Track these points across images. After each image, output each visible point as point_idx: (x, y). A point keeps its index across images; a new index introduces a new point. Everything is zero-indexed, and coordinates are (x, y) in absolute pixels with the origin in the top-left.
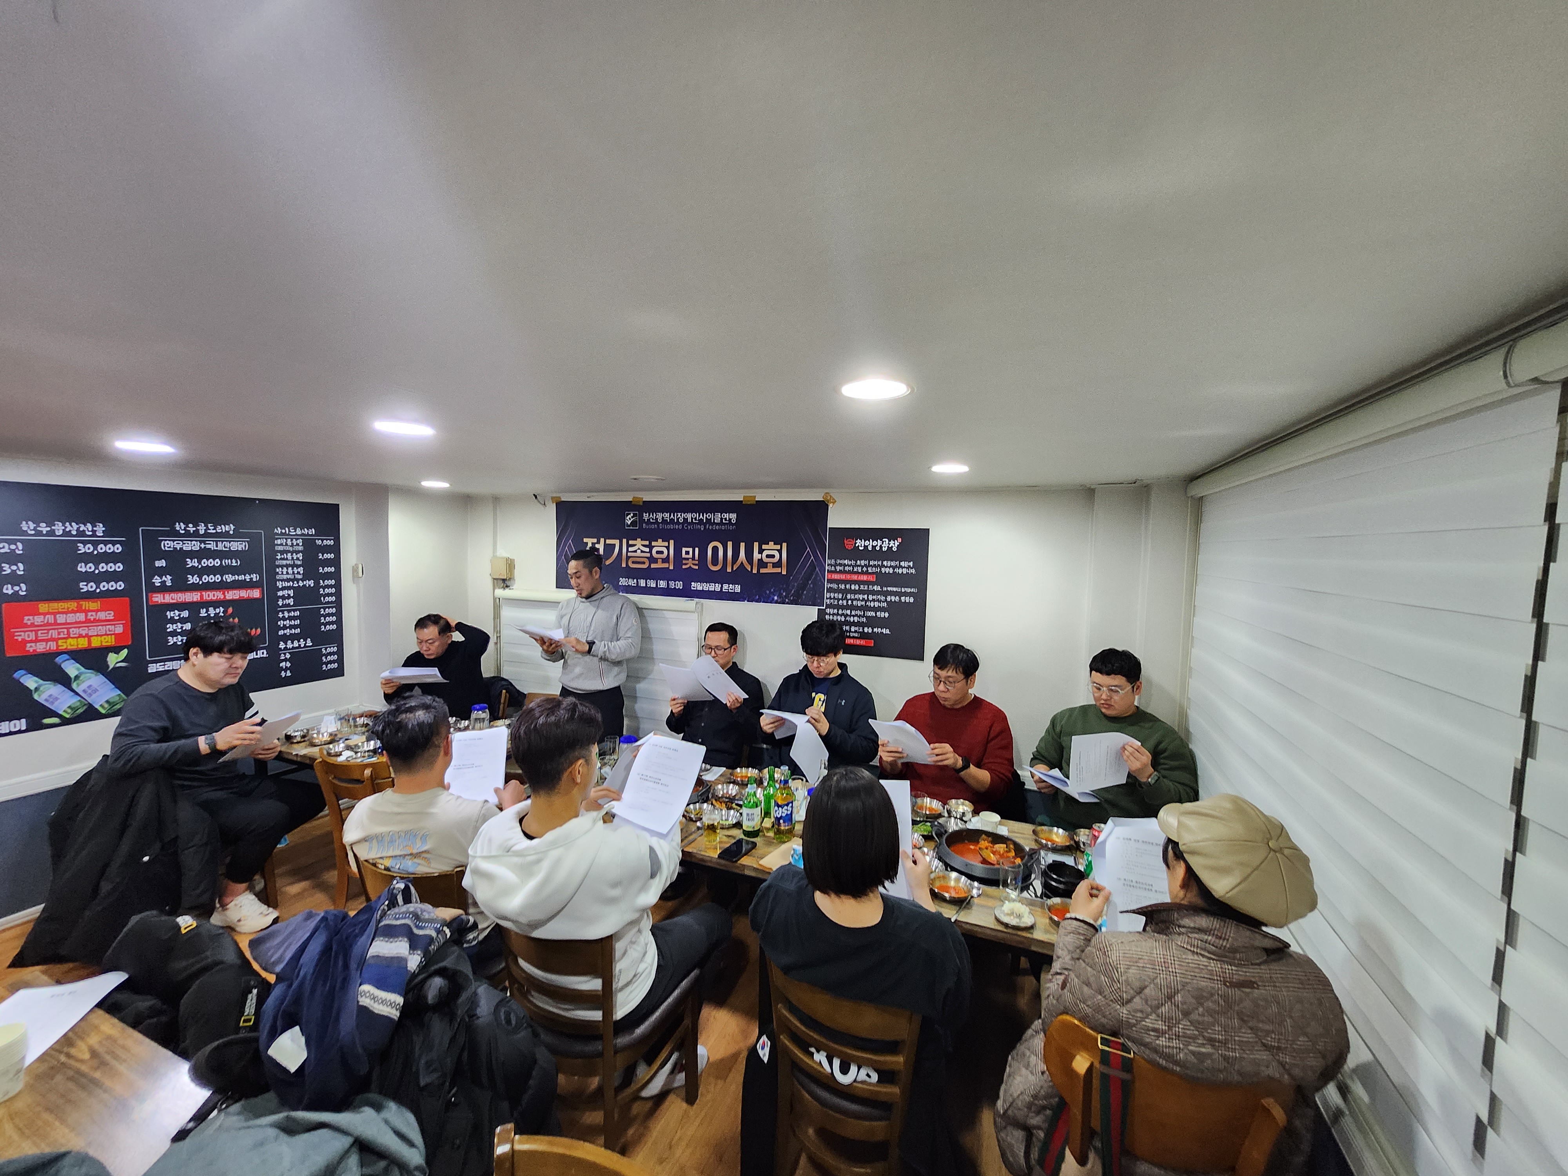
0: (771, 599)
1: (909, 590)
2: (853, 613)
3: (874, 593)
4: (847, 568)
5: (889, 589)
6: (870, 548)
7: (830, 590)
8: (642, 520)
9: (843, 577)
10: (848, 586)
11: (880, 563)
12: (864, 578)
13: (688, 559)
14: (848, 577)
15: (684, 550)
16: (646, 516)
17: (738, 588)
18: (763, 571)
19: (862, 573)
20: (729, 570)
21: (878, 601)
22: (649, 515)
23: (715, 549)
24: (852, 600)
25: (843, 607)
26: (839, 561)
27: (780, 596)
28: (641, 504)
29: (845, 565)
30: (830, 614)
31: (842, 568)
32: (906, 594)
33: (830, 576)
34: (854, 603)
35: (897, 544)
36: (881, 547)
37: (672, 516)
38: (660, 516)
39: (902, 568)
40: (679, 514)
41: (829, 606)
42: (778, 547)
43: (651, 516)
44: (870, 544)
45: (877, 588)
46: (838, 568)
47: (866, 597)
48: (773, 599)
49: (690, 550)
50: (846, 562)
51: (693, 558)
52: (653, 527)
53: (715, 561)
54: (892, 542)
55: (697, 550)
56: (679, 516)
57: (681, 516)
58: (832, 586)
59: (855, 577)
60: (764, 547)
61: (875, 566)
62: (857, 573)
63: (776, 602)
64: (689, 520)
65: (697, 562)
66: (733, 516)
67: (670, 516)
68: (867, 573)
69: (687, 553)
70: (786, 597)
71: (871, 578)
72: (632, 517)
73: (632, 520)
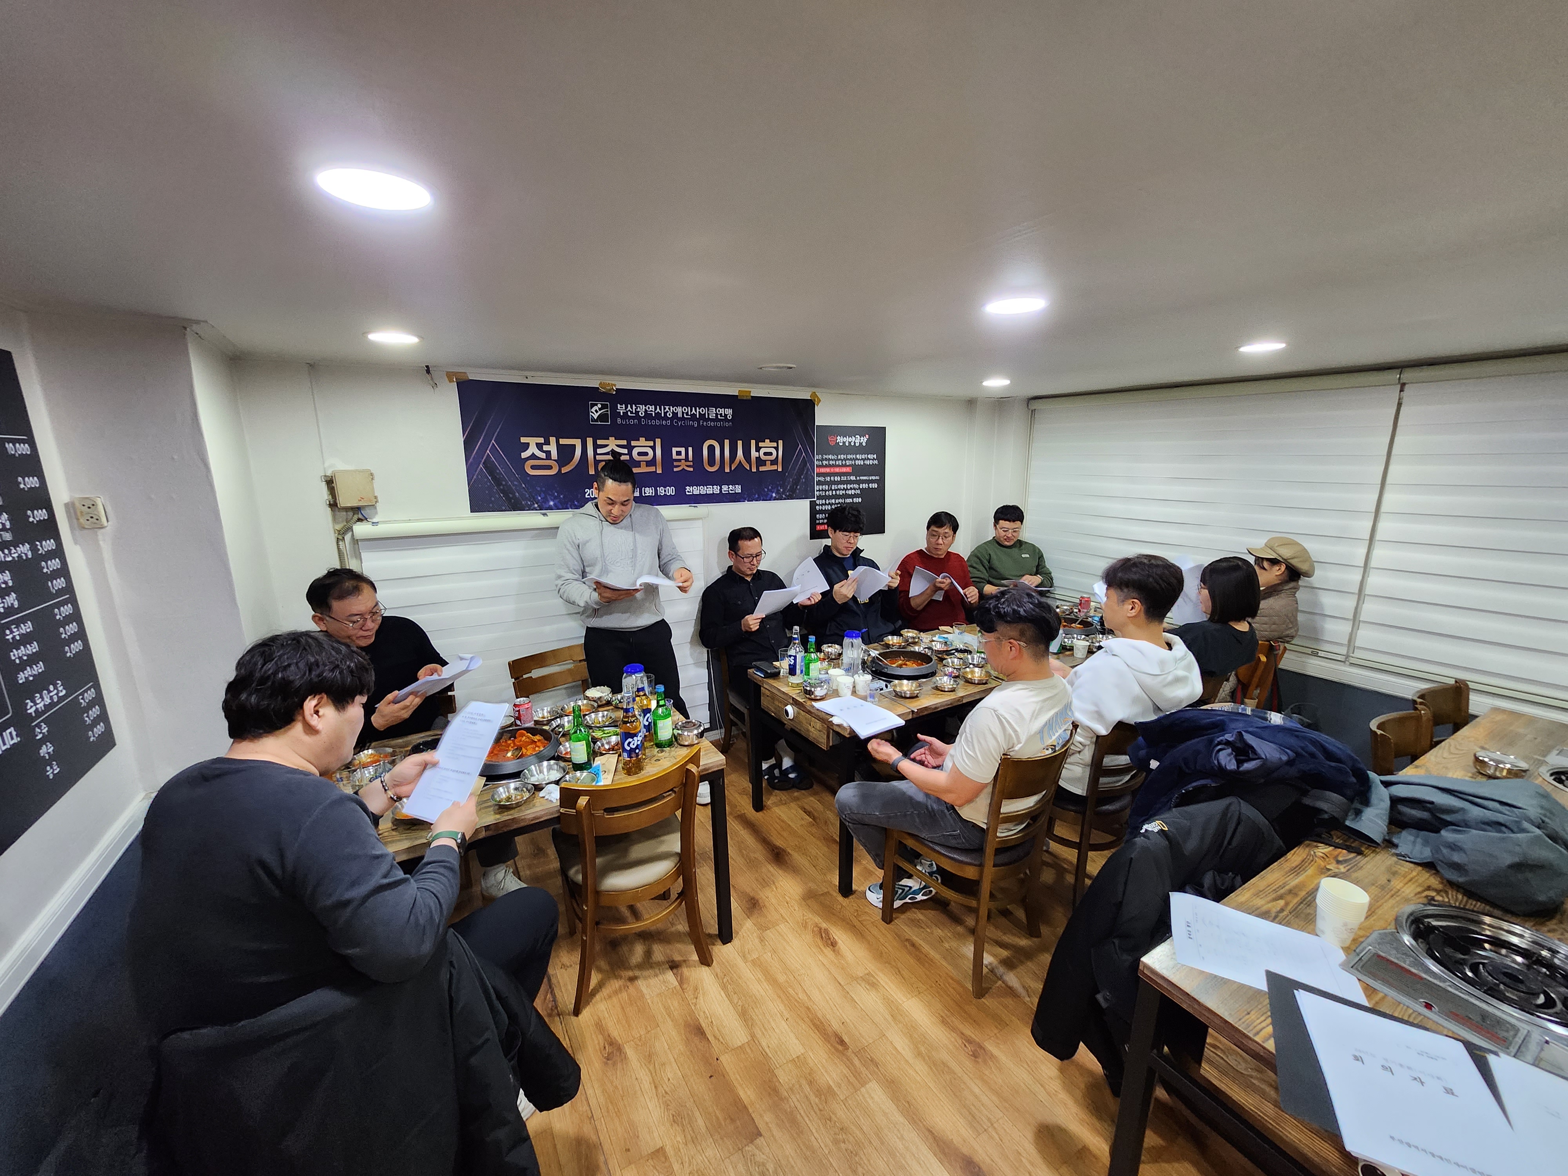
0: (769, 496)
1: (874, 478)
3: (851, 482)
4: (831, 462)
5: (861, 478)
7: (819, 483)
8: (615, 414)
9: (828, 470)
10: (832, 478)
11: (854, 456)
12: (844, 470)
13: (680, 460)
14: (832, 470)
15: (674, 450)
16: (621, 409)
18: (762, 469)
19: (843, 466)
20: (727, 470)
21: (855, 489)
22: (626, 408)
23: (711, 448)
24: (836, 490)
25: (830, 497)
26: (825, 457)
27: (777, 493)
28: (613, 392)
29: (829, 460)
30: (819, 505)
31: (827, 463)
32: (872, 481)
33: (818, 470)
34: (838, 492)
35: (865, 440)
37: (658, 410)
38: (642, 409)
39: (870, 460)
40: (667, 407)
42: (775, 444)
43: (629, 408)
45: (853, 478)
46: (825, 463)
47: (845, 486)
48: (772, 496)
49: (683, 450)
50: (830, 457)
51: (687, 459)
52: (632, 422)
53: (712, 462)
54: (862, 438)
55: (690, 449)
56: (667, 409)
57: (669, 410)
58: (820, 479)
59: (837, 470)
60: (761, 444)
61: (851, 459)
62: (839, 466)
63: (775, 499)
64: (680, 415)
66: (729, 412)
67: (656, 409)
68: (846, 466)
69: (679, 453)
70: (783, 493)
71: (848, 470)
72: (600, 409)
73: (600, 412)
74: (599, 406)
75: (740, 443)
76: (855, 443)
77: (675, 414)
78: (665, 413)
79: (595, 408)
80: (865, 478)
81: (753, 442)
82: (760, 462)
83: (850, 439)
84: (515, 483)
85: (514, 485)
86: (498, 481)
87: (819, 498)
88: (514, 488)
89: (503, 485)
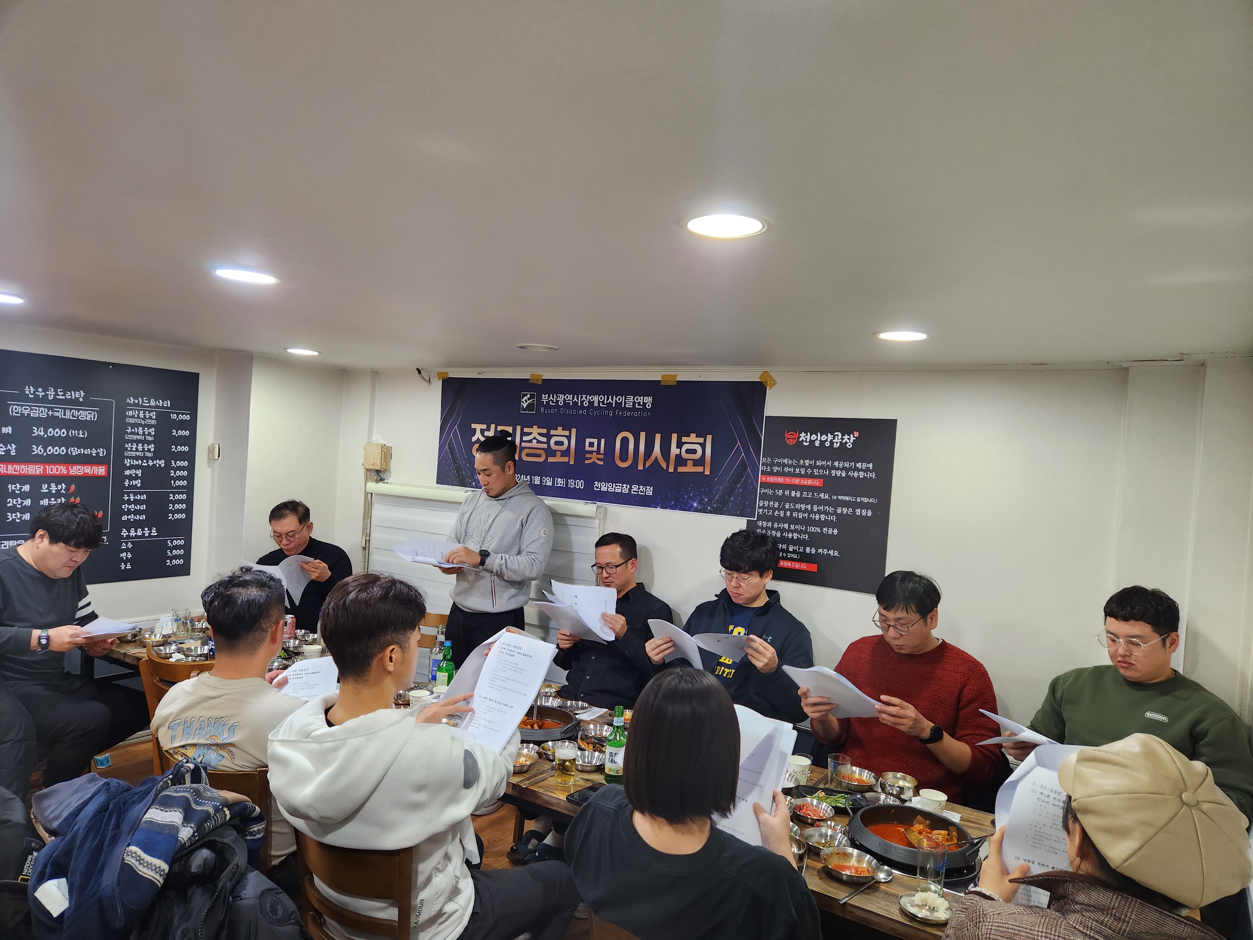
0: (689, 505)
1: (866, 500)
2: (792, 527)
3: (820, 502)
4: (786, 469)
5: (841, 497)
6: (817, 444)
7: (764, 497)
8: (540, 403)
9: (780, 480)
10: (787, 493)
11: (829, 463)
12: (809, 482)
13: (591, 452)
14: (788, 480)
15: (588, 441)
16: (545, 398)
17: (649, 491)
18: (681, 469)
19: (806, 476)
20: (640, 467)
21: (826, 513)
22: (549, 397)
23: (625, 441)
24: (792, 511)
25: (779, 520)
26: (776, 460)
27: (700, 502)
28: (540, 382)
29: (784, 465)
30: (762, 528)
31: (780, 469)
32: (862, 506)
33: (764, 479)
34: (795, 514)
35: (852, 439)
36: (831, 442)
37: (575, 399)
38: (561, 398)
39: (859, 470)
40: (584, 396)
41: (761, 517)
42: (701, 440)
43: (551, 398)
44: (818, 438)
45: (824, 496)
46: (776, 469)
47: (809, 507)
48: (692, 506)
49: (595, 441)
50: (786, 461)
51: (598, 452)
52: (552, 411)
53: (624, 456)
54: (846, 437)
55: (603, 441)
56: (584, 398)
57: (586, 399)
58: (766, 491)
59: (797, 481)
60: (684, 439)
61: (822, 467)
62: (799, 475)
63: (696, 510)
64: (596, 404)
65: (602, 457)
66: (648, 400)
67: (573, 398)
68: (812, 476)
69: (591, 445)
70: (709, 503)
71: (817, 483)
72: (529, 399)
73: (528, 402)
74: (529, 396)
75: (658, 437)
76: (832, 442)
77: (591, 403)
78: (582, 402)
79: (526, 398)
80: (848, 498)
81: (674, 437)
82: (680, 461)
83: (824, 437)
86: (454, 459)
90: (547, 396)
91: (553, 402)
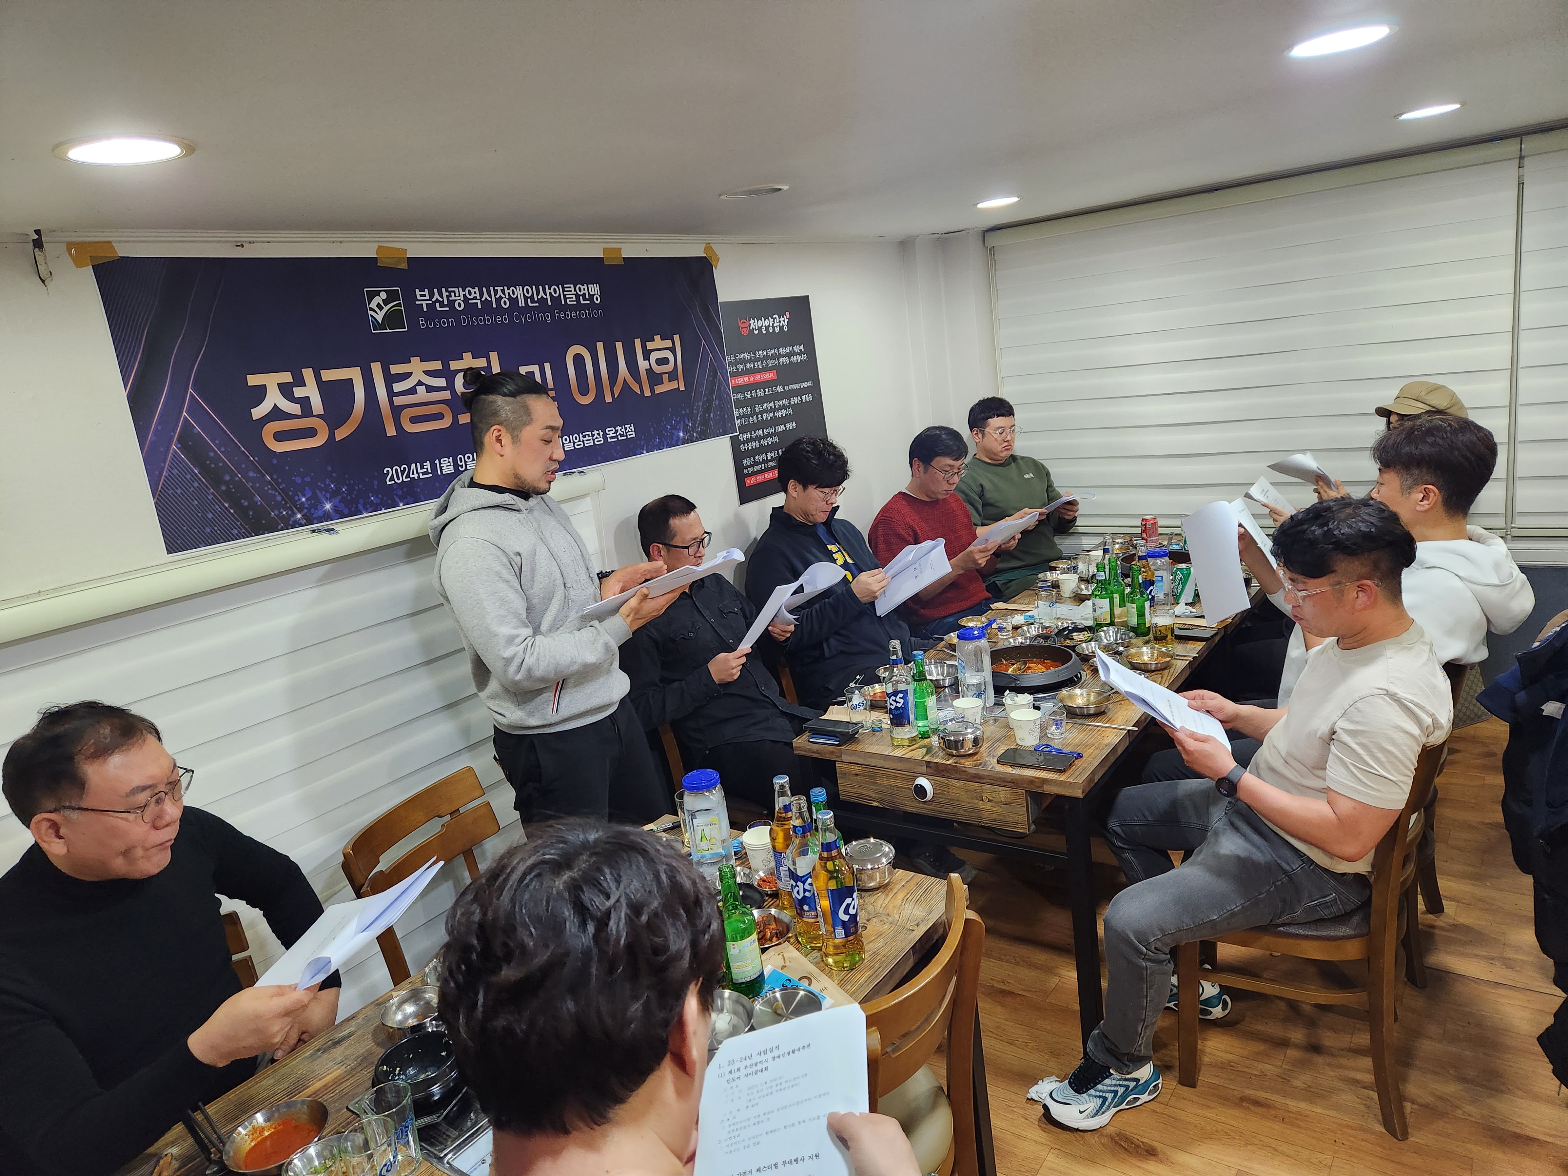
0: (675, 438)
1: (806, 385)
2: (766, 432)
3: (779, 396)
4: (748, 366)
5: (791, 387)
7: (740, 404)
8: (414, 309)
9: (746, 380)
10: (754, 393)
12: (767, 376)
14: (752, 379)
16: (422, 297)
17: (631, 431)
18: (659, 389)
19: (764, 370)
20: (608, 399)
21: (785, 407)
22: (432, 295)
23: (579, 361)
24: (762, 413)
25: (755, 427)
26: (739, 357)
27: (686, 431)
28: (404, 266)
29: (745, 361)
30: (745, 442)
31: (743, 366)
32: (805, 391)
33: (733, 382)
34: (765, 417)
35: (786, 320)
37: (486, 295)
38: (459, 296)
39: (796, 354)
40: (499, 289)
42: (668, 344)
43: (436, 296)
45: (780, 389)
46: (740, 367)
47: (773, 404)
48: (678, 436)
49: (536, 369)
50: (746, 356)
52: (445, 323)
53: (583, 386)
54: (782, 319)
55: (547, 366)
56: (500, 293)
57: (504, 295)
58: (739, 396)
59: (758, 378)
60: (649, 345)
61: (773, 357)
62: (759, 370)
63: (685, 441)
64: (522, 303)
66: (595, 290)
67: (481, 295)
68: (768, 369)
70: (693, 428)
72: (386, 302)
73: (386, 308)
74: (384, 295)
75: (619, 346)
76: (773, 327)
77: (514, 301)
78: (498, 300)
79: (377, 300)
80: (795, 386)
81: (638, 342)
82: (655, 378)
83: (767, 323)
84: (251, 474)
85: (248, 479)
86: (214, 476)
87: (743, 429)
88: (249, 485)
89: (227, 483)
90: (426, 292)
91: (442, 305)
